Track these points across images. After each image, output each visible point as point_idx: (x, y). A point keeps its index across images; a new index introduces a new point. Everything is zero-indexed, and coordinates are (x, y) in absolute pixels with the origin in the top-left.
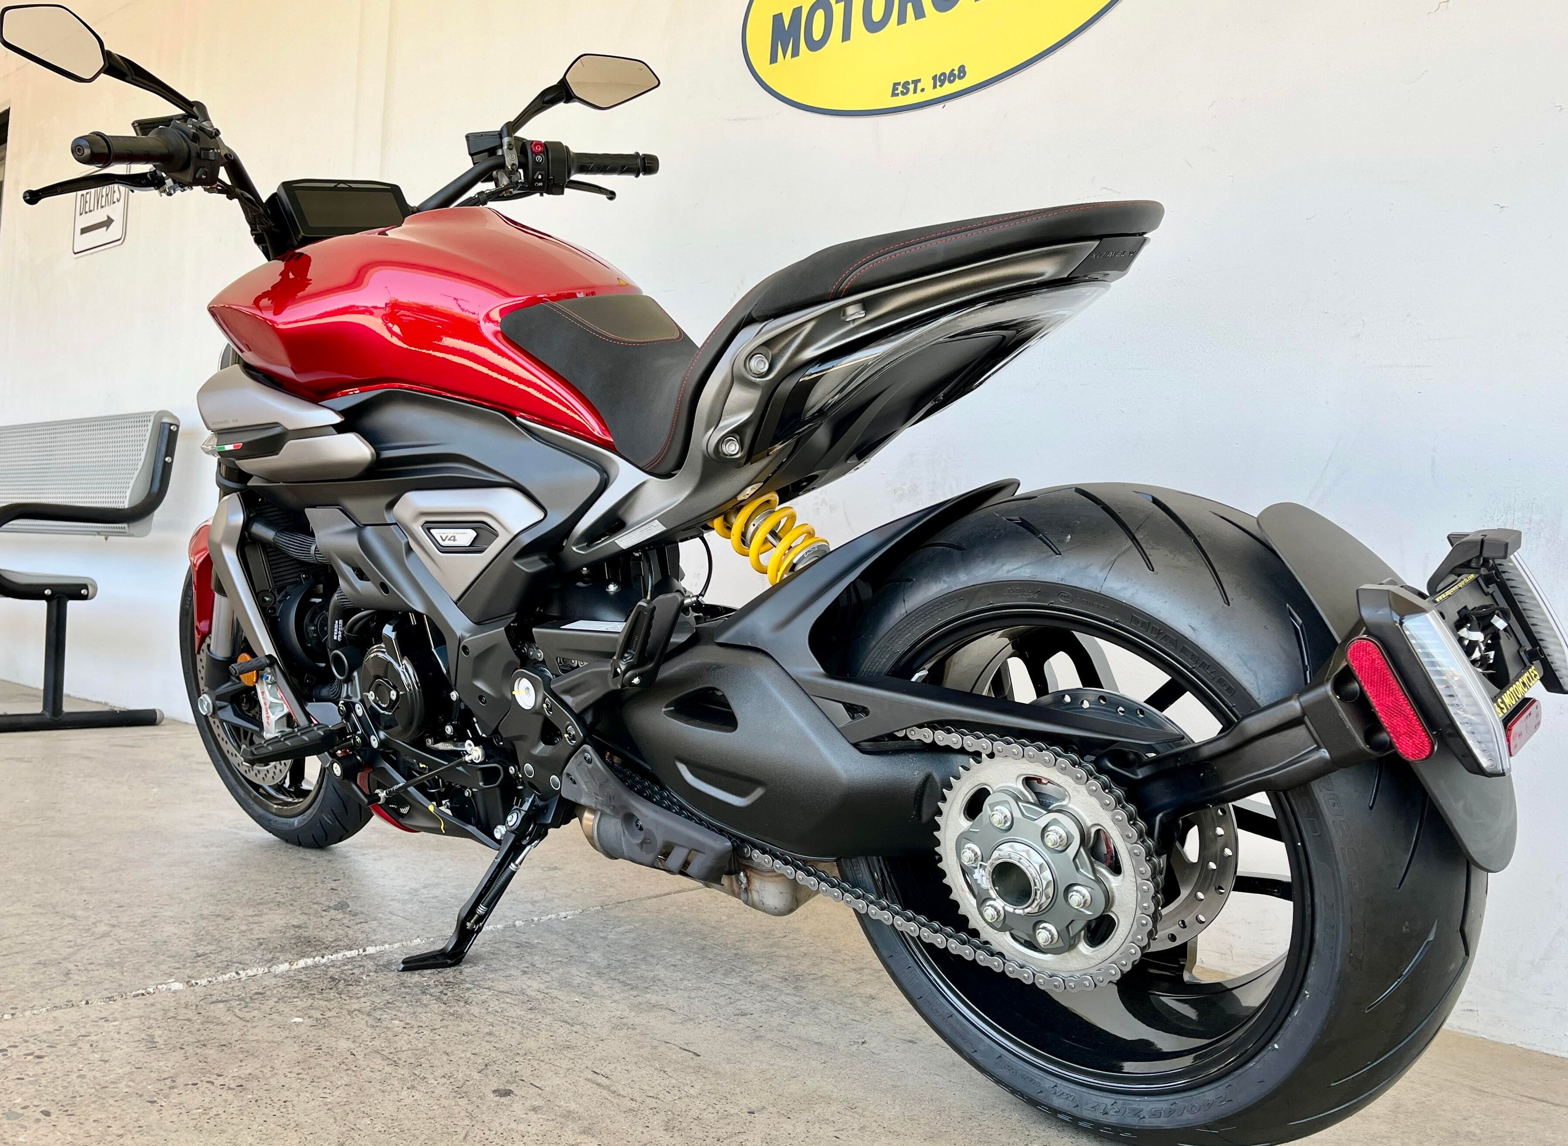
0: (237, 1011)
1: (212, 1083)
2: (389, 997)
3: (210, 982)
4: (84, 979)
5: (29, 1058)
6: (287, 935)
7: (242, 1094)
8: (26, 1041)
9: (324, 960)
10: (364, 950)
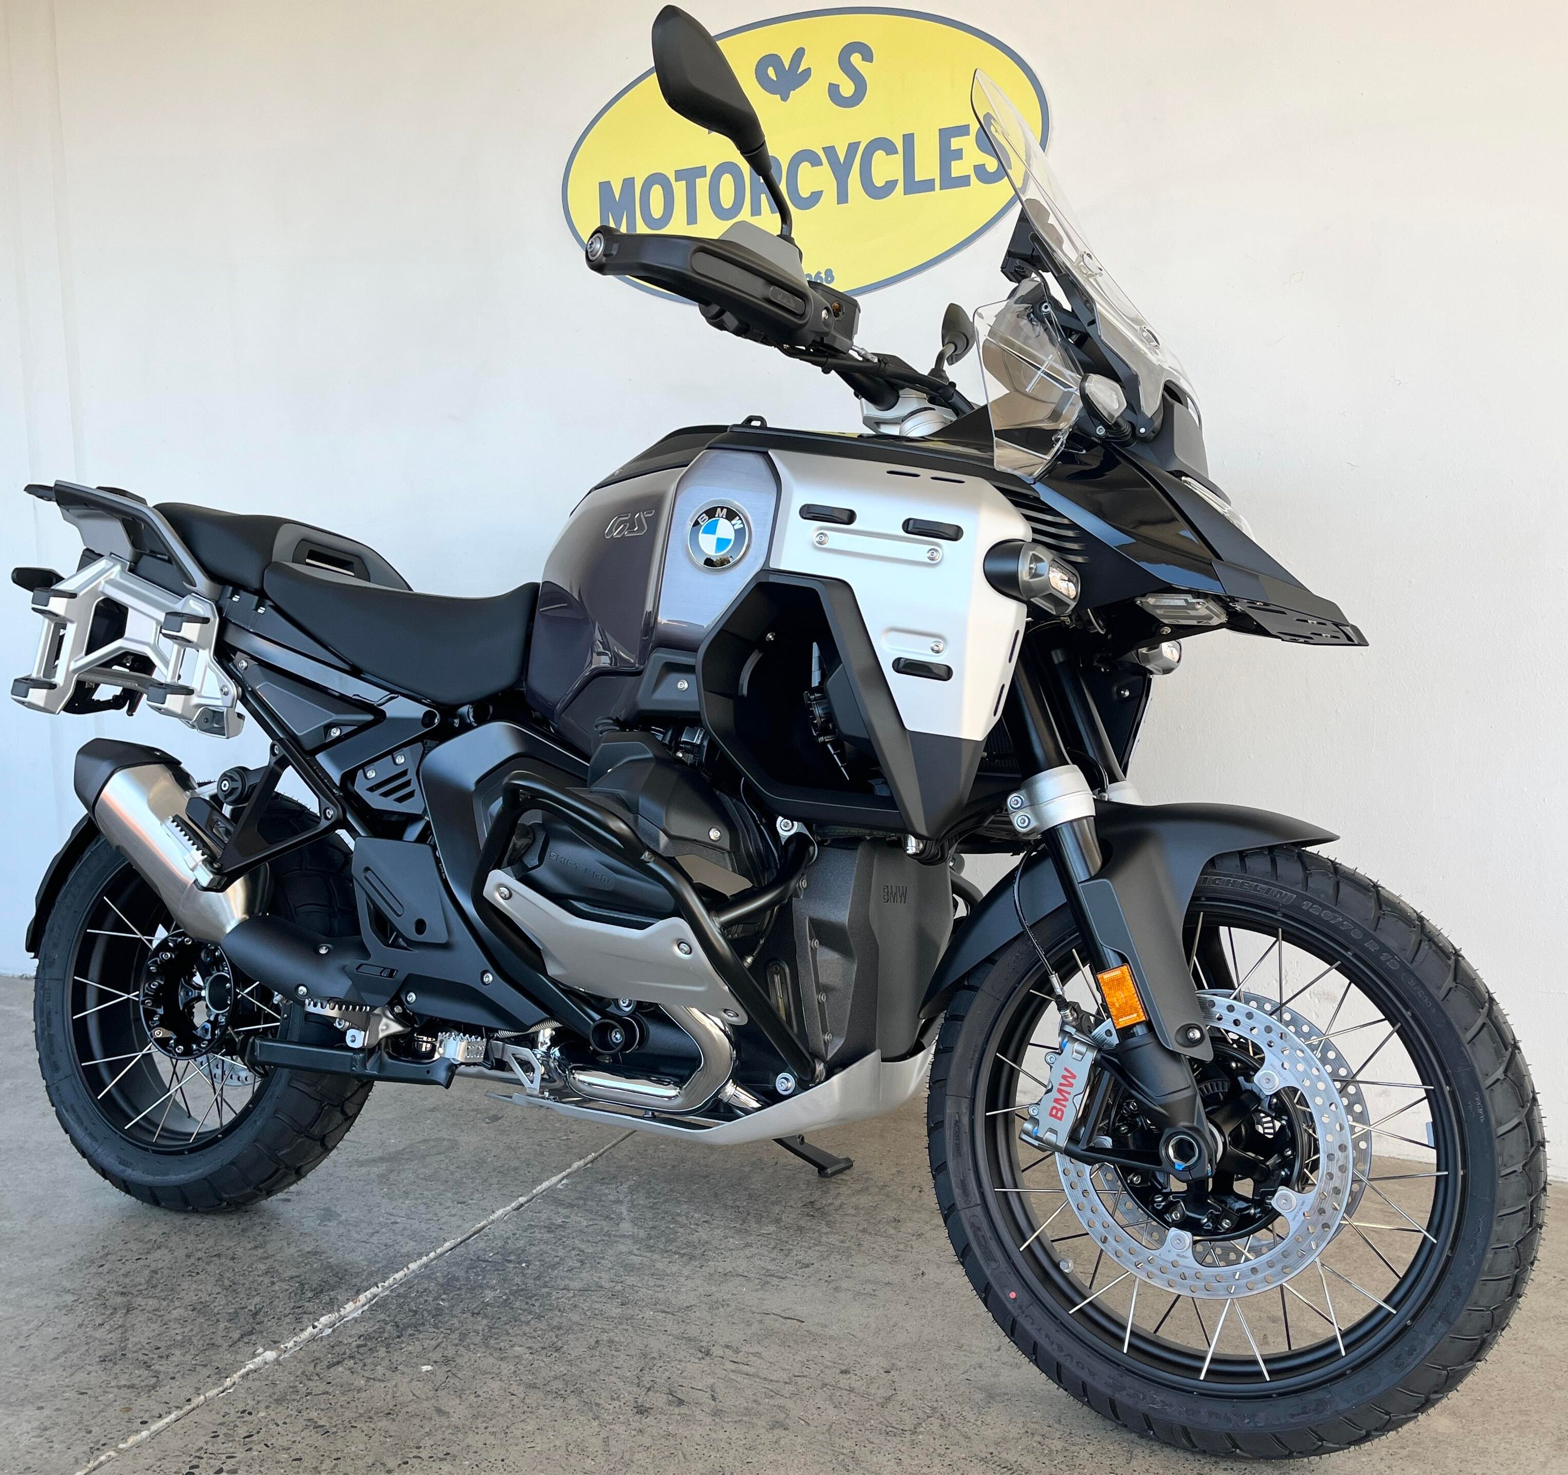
0: (359, 1370)
1: (419, 1456)
2: (485, 1322)
3: (297, 1342)
4: (172, 1370)
6: (315, 1266)
7: (458, 1461)
8: (202, 1458)
9: (380, 1289)
10: (408, 1269)
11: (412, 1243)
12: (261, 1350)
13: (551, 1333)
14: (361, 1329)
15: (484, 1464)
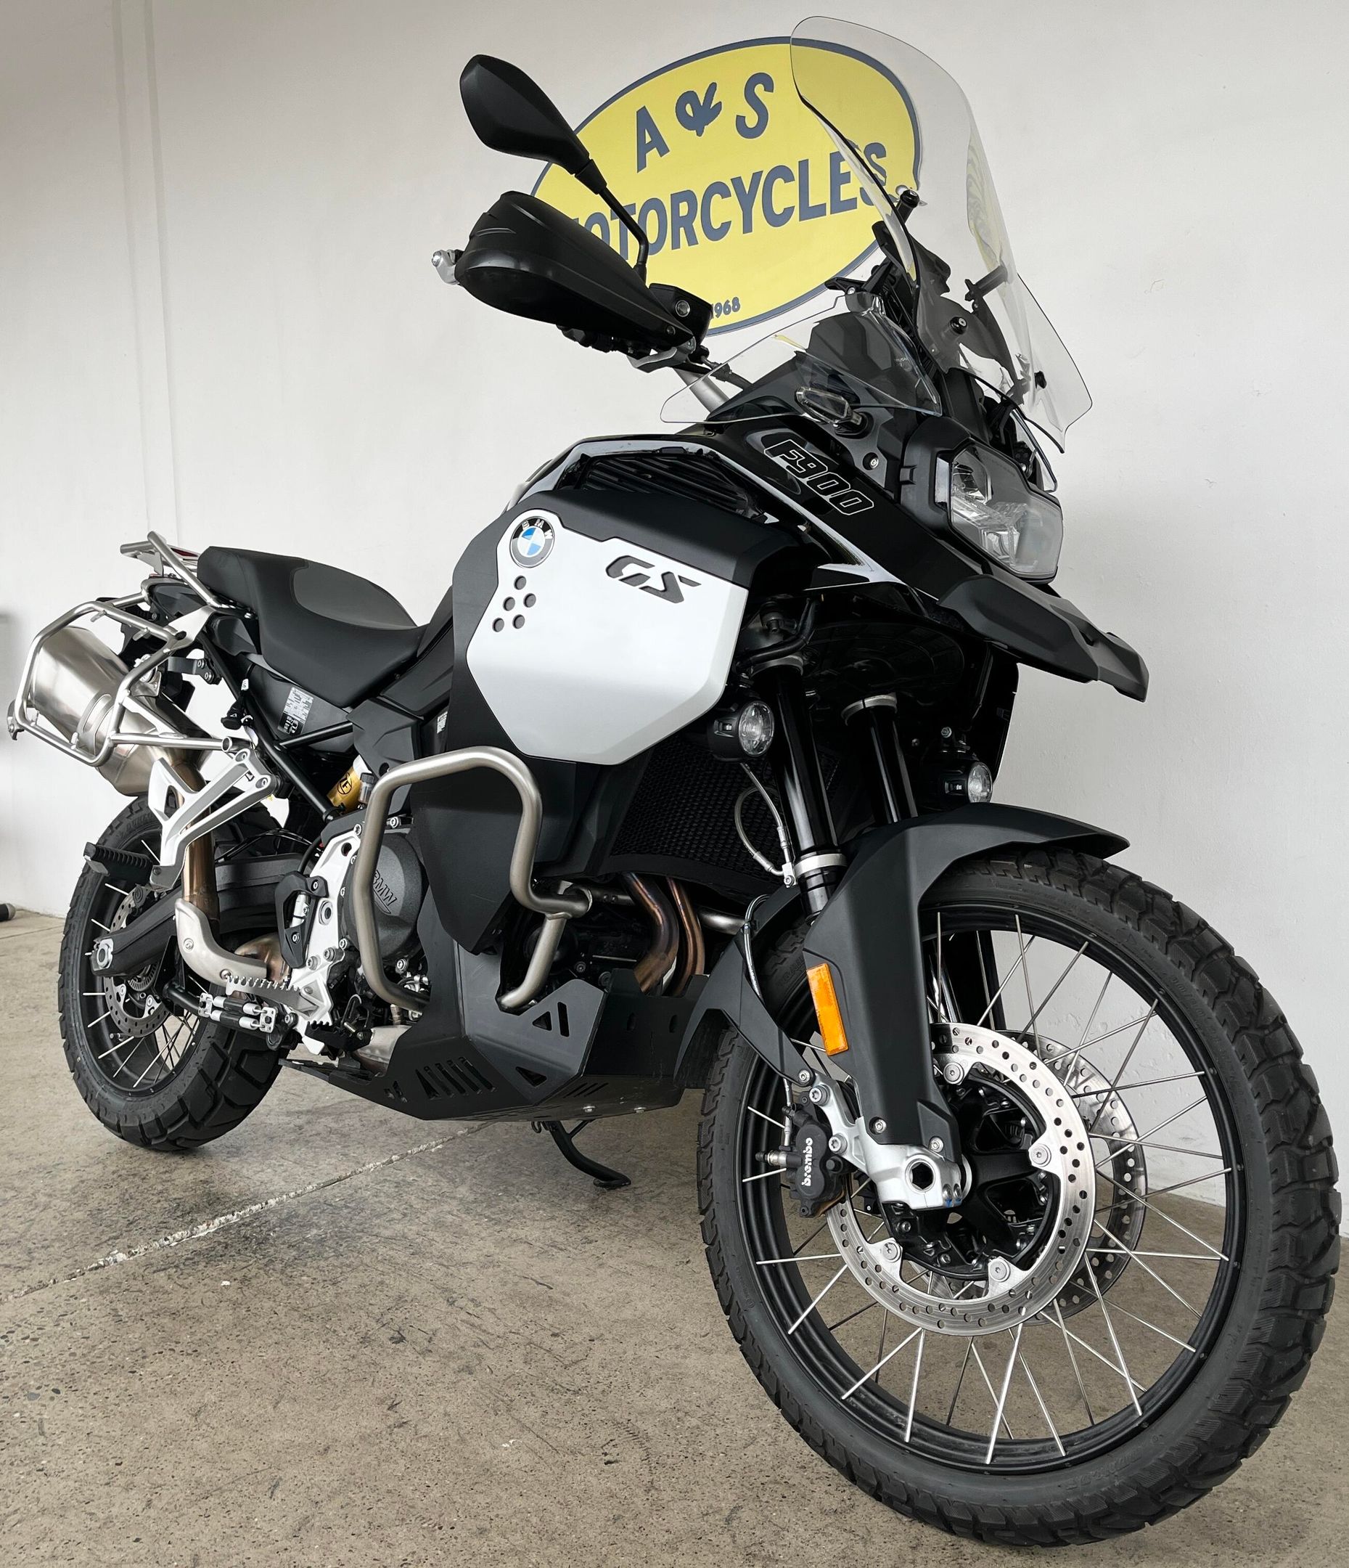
0: (175, 1278)
1: (173, 1350)
2: (294, 1253)
3: (146, 1249)
4: (45, 1257)
5: (28, 1341)
6: (198, 1192)
7: (199, 1358)
8: (19, 1326)
9: (235, 1217)
10: (267, 1203)
11: (283, 1183)
12: (116, 1251)
13: (339, 1270)
14: (197, 1246)
15: (217, 1363)
